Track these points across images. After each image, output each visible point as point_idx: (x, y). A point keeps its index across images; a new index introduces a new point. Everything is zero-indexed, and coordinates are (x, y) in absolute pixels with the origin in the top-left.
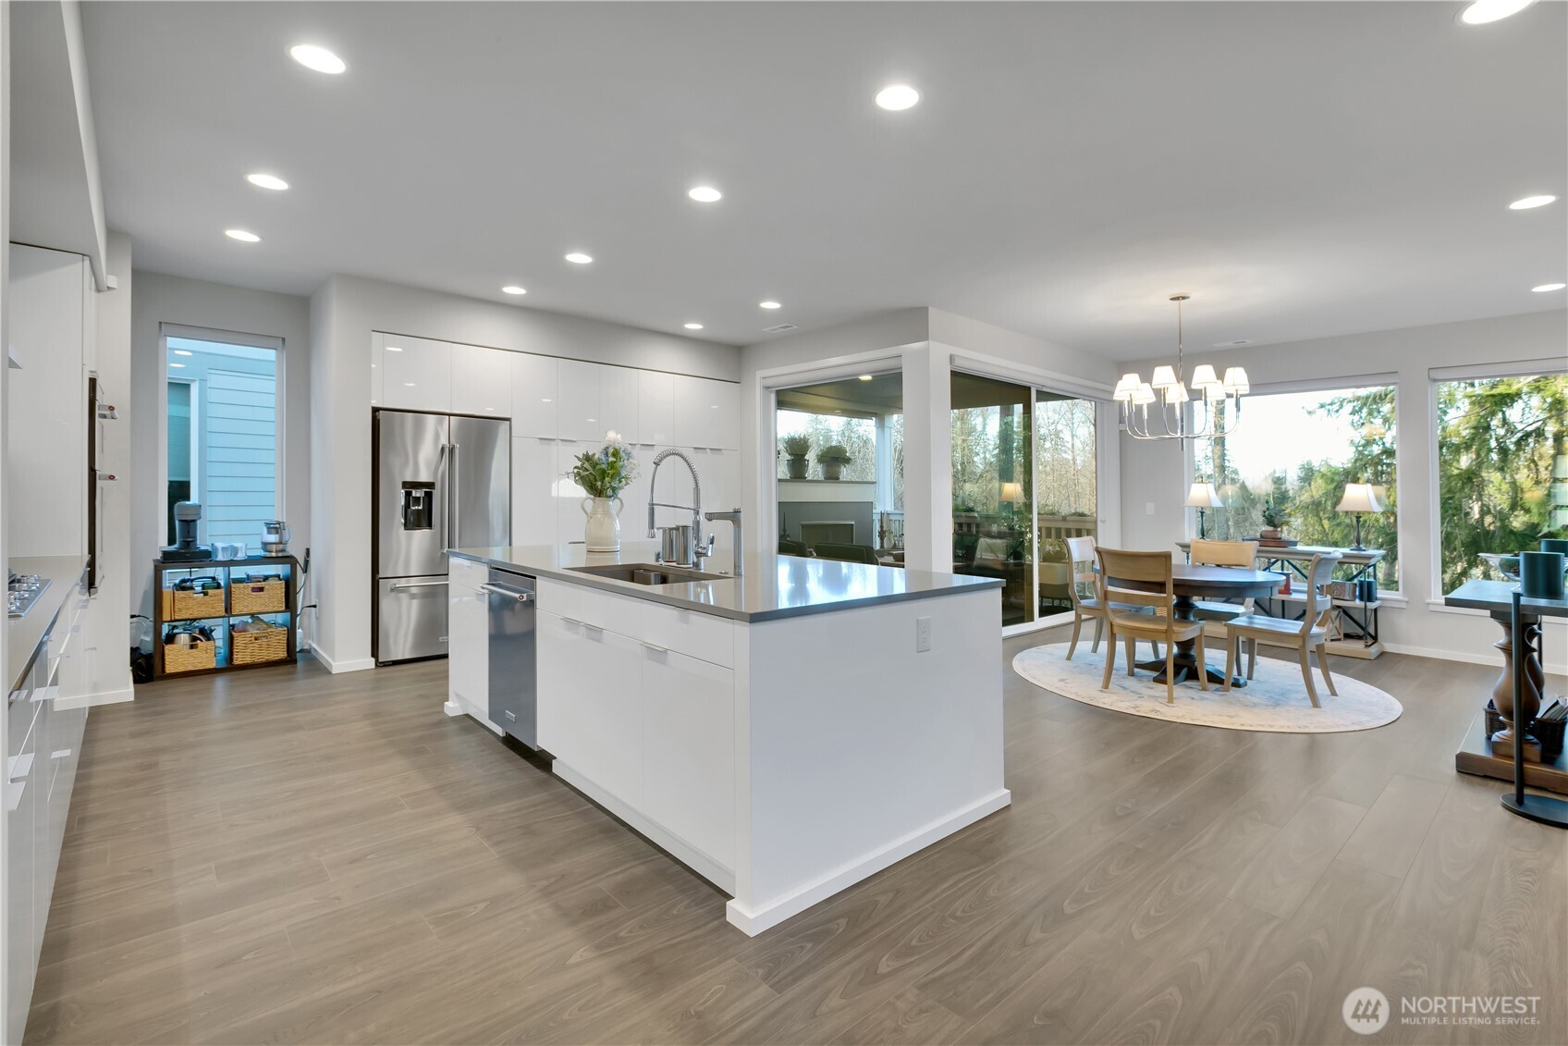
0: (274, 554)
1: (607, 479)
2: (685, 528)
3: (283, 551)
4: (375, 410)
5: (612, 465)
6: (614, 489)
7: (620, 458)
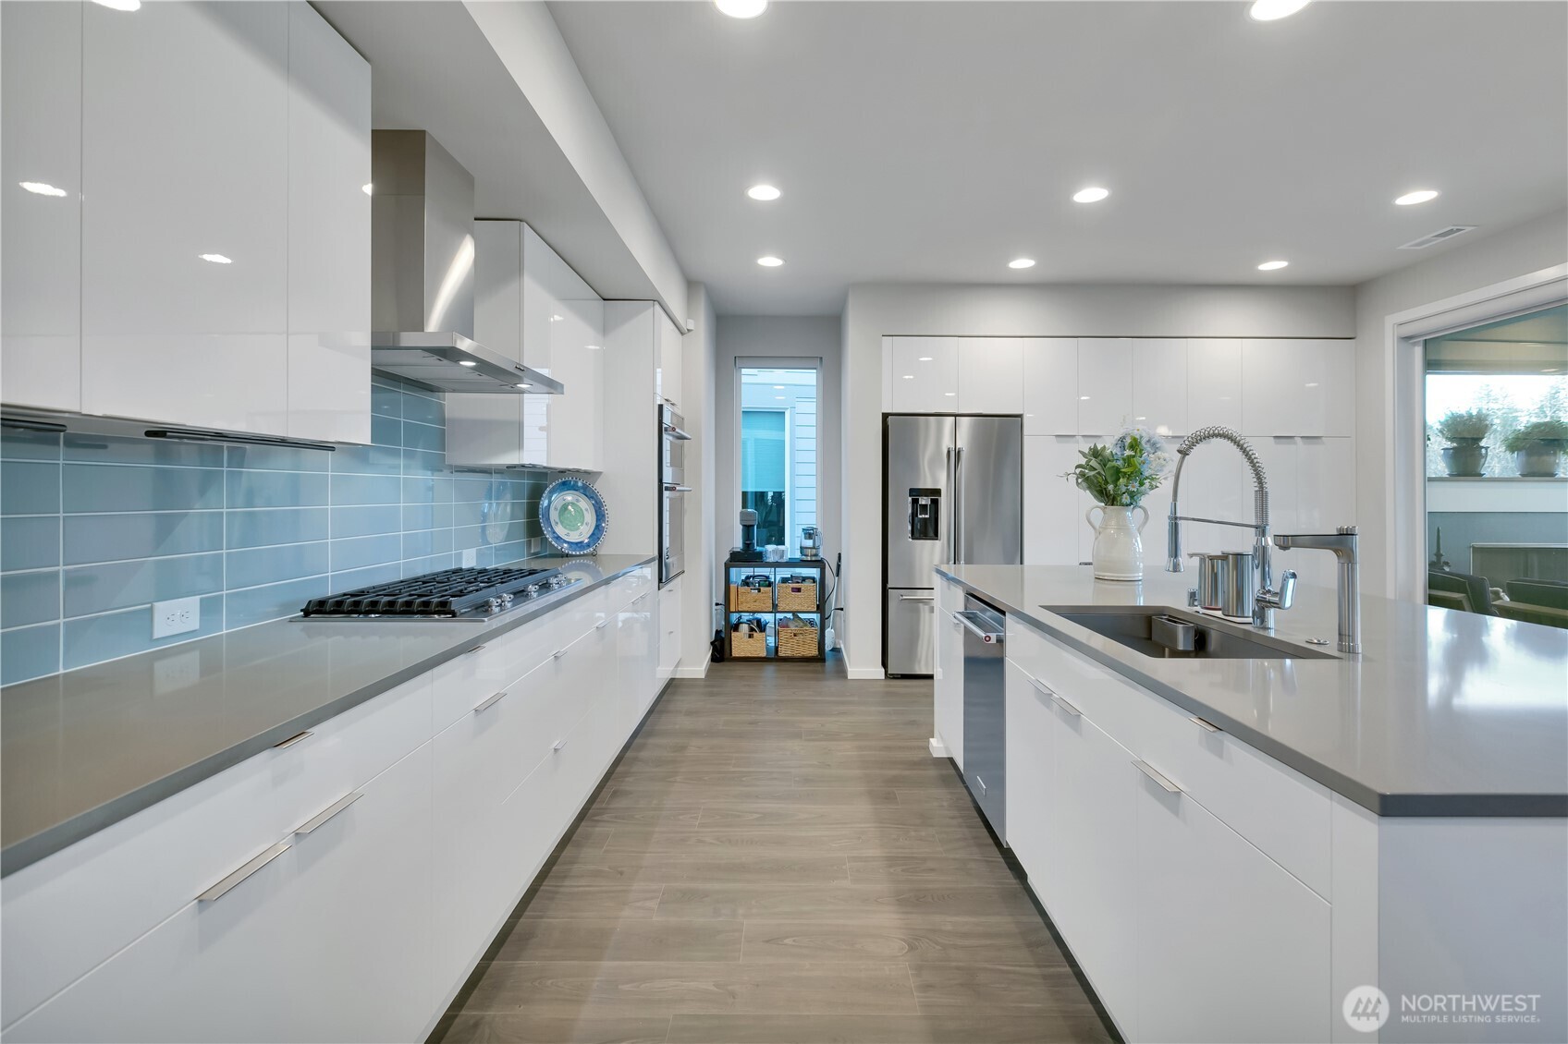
0: (809, 558)
1: (1121, 480)
2: (1239, 557)
3: (816, 555)
4: (885, 416)
5: (1128, 460)
6: (1132, 495)
7: (1141, 450)
